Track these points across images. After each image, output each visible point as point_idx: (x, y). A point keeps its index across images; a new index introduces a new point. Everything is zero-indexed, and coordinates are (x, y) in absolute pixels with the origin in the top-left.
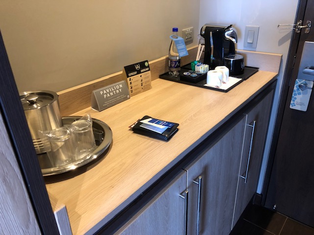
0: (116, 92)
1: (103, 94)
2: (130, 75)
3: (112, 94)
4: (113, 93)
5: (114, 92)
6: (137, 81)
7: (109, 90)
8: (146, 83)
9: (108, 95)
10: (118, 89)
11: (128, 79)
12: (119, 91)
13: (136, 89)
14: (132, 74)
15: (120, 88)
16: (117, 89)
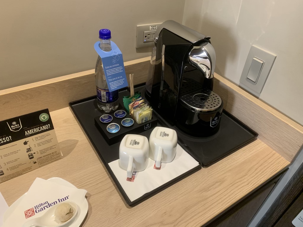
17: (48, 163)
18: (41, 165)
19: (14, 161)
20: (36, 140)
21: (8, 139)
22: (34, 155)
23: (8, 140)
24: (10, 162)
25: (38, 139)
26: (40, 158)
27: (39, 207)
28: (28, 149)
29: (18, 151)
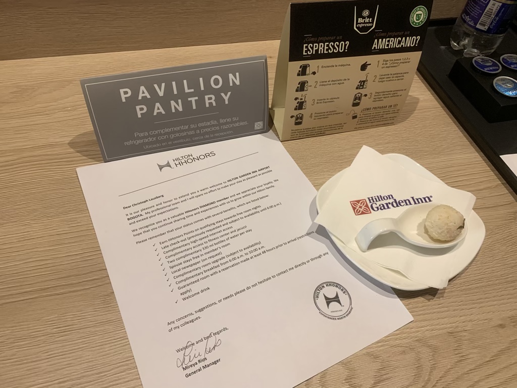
0: (201, 102)
1: (134, 100)
2: (309, 48)
3: (176, 106)
4: (186, 105)
5: (193, 99)
6: (340, 82)
7: (169, 89)
8: (378, 96)
9: (158, 109)
10: (217, 93)
11: (296, 66)
12: (219, 100)
13: (321, 116)
14: (322, 48)
15: (226, 88)
16: (209, 90)
17: (370, 124)
18: (358, 126)
19: (329, 100)
20: (384, 66)
21: (342, 46)
22: (363, 98)
23: (341, 50)
24: (322, 101)
25: (386, 66)
26: (368, 109)
27: (377, 201)
28: (362, 81)
29: (344, 82)
